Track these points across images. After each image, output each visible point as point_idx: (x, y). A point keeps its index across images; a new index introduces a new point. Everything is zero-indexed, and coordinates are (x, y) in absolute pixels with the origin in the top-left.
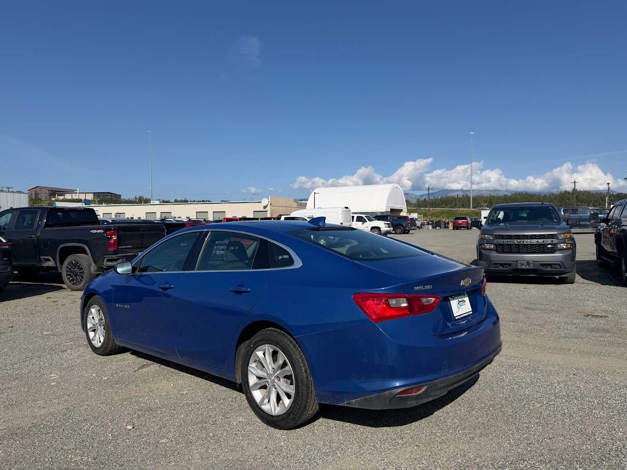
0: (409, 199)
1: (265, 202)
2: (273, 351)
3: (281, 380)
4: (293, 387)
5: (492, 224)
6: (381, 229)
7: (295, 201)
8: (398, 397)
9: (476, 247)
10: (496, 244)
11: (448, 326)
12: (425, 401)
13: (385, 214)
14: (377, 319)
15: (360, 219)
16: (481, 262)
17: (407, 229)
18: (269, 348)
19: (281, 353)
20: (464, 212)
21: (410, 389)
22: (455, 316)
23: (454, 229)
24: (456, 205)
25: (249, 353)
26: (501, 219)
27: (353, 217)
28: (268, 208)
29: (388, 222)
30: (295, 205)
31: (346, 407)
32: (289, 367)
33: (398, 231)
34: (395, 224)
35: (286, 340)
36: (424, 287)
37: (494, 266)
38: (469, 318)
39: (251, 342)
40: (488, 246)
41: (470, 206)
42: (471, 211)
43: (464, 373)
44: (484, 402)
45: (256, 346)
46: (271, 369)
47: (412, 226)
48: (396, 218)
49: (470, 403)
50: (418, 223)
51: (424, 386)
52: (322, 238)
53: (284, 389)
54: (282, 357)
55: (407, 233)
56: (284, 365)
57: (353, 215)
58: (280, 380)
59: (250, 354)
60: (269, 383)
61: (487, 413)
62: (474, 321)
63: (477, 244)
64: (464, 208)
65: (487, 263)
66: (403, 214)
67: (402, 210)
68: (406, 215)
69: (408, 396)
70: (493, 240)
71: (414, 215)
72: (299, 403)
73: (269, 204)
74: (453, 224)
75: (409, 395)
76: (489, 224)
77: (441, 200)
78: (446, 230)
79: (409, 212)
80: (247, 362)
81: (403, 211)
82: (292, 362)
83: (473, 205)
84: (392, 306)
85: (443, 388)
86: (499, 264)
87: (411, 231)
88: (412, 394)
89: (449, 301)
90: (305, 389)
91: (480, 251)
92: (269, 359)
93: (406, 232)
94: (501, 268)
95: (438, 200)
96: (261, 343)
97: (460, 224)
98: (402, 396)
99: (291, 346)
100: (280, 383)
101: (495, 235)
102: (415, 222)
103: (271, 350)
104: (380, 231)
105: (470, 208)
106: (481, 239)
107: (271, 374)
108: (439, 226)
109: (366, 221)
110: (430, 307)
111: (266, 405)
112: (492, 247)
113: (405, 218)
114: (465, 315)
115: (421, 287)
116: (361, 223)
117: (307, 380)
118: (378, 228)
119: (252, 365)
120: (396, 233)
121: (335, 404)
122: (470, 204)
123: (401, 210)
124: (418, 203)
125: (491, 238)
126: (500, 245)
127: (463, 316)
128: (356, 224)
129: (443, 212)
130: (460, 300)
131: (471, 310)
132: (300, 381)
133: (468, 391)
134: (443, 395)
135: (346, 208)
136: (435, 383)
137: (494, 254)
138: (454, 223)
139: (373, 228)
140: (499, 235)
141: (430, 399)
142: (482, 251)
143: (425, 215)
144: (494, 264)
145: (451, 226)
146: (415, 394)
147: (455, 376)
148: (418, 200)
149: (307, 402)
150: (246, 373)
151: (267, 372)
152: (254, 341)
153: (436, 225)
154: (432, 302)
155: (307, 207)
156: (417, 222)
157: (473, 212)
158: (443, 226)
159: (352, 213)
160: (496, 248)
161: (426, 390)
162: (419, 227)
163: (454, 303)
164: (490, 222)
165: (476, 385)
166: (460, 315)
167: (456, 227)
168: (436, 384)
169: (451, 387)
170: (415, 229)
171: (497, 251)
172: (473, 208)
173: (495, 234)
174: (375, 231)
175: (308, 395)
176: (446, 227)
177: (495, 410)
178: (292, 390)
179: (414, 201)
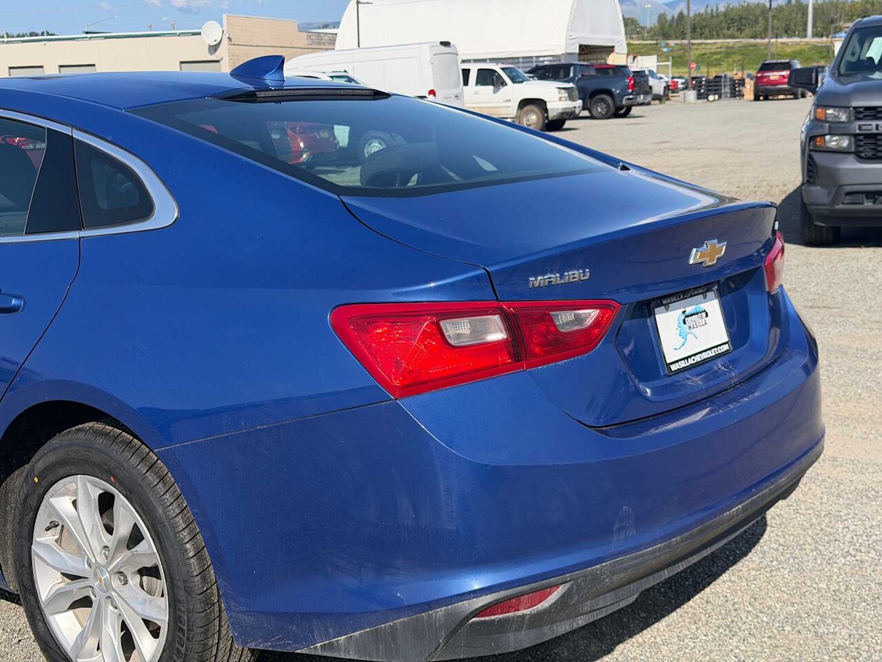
0: (636, 14)
1: (212, 32)
2: (100, 496)
3: (130, 581)
4: (164, 602)
5: (849, 76)
6: (549, 106)
7: (304, 28)
8: (473, 623)
9: (799, 147)
10: (856, 135)
11: (641, 394)
12: (563, 628)
13: (563, 62)
14: (403, 387)
15: (488, 78)
16: (813, 188)
17: (624, 103)
18: (85, 488)
19: (121, 501)
20: (789, 50)
21: (509, 598)
22: (668, 362)
23: (757, 98)
24: (766, 30)
25: (29, 500)
26: (876, 61)
27: (466, 73)
28: (222, 53)
29: (571, 85)
30: (302, 39)
31: (320, 657)
32: (148, 545)
33: (599, 109)
34: (591, 90)
35: (134, 460)
36: (562, 277)
37: (848, 199)
38: (719, 364)
39: (33, 469)
40: (833, 142)
41: (805, 30)
42: (807, 44)
43: (687, 538)
44: (769, 607)
45: (48, 481)
46: (99, 549)
47: (638, 94)
48: (593, 73)
49: (728, 612)
50: (658, 87)
51: (557, 586)
52: (375, 138)
53: (139, 609)
54: (126, 515)
55: (625, 115)
56: (135, 538)
57: (466, 66)
58: (126, 583)
59: (34, 505)
60: (97, 590)
61: (773, 642)
62: (734, 375)
63: (803, 136)
64: (789, 36)
65: (829, 194)
66: (613, 60)
67: (613, 47)
68: (623, 63)
69: (507, 620)
70: (850, 122)
71: (647, 63)
72: (183, 650)
73: (225, 41)
74: (756, 85)
75: (511, 614)
76: (840, 75)
77: (725, 14)
78: (735, 102)
79: (634, 52)
80: (26, 530)
81: (616, 49)
82: (153, 526)
83: (814, 26)
84: (452, 342)
85: (620, 587)
86: (862, 192)
87: (634, 109)
88: (519, 613)
89: (651, 314)
90: (199, 607)
91: (810, 156)
92: (90, 518)
93: (621, 112)
94: (868, 204)
95: (718, 16)
96: (62, 471)
97: (775, 83)
98: (487, 618)
99: (151, 477)
100: (125, 592)
101: (855, 108)
102: (647, 81)
103: (96, 493)
104: (546, 110)
105: (805, 36)
106: (816, 122)
107: (98, 566)
108: (717, 91)
109: (504, 84)
110: (584, 340)
111: (91, 656)
112: (845, 143)
113: (620, 70)
114: (705, 356)
115: (554, 278)
116: (491, 88)
117: (204, 580)
118: (540, 104)
119: (43, 539)
120: (592, 117)
121: (289, 649)
122: (806, 24)
123: (610, 50)
124: (662, 28)
125: (843, 118)
126: (868, 136)
127: (698, 358)
128: (476, 93)
129: (728, 53)
130: (689, 310)
131: (726, 339)
132: (180, 584)
133: (725, 577)
134: (622, 604)
135: (442, 43)
136: (593, 574)
137: (850, 165)
138: (758, 81)
139: (525, 103)
140: (867, 108)
141: (581, 621)
142: (816, 156)
143: (679, 61)
144: (849, 194)
145: (749, 89)
146: (527, 612)
147: (659, 549)
148: (662, 17)
149: (206, 648)
150: (27, 565)
151: (88, 559)
152: (40, 465)
153: (708, 88)
154: (589, 322)
155: (337, 46)
156: (652, 82)
157: (815, 47)
158: (728, 90)
159: (464, 61)
160: (858, 146)
161: (563, 596)
162: (658, 98)
163: (668, 321)
164: (843, 71)
165: (754, 556)
166: (687, 358)
167: (764, 93)
168: (595, 578)
169: (651, 578)
170: (649, 104)
171: (860, 157)
172: (815, 35)
173: (855, 104)
174: (532, 111)
175: (207, 624)
176: (736, 93)
177: (799, 632)
178: (160, 611)
179: (650, 22)
